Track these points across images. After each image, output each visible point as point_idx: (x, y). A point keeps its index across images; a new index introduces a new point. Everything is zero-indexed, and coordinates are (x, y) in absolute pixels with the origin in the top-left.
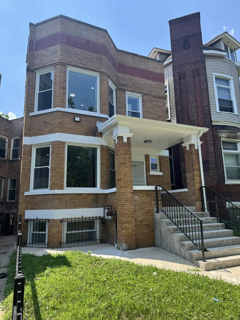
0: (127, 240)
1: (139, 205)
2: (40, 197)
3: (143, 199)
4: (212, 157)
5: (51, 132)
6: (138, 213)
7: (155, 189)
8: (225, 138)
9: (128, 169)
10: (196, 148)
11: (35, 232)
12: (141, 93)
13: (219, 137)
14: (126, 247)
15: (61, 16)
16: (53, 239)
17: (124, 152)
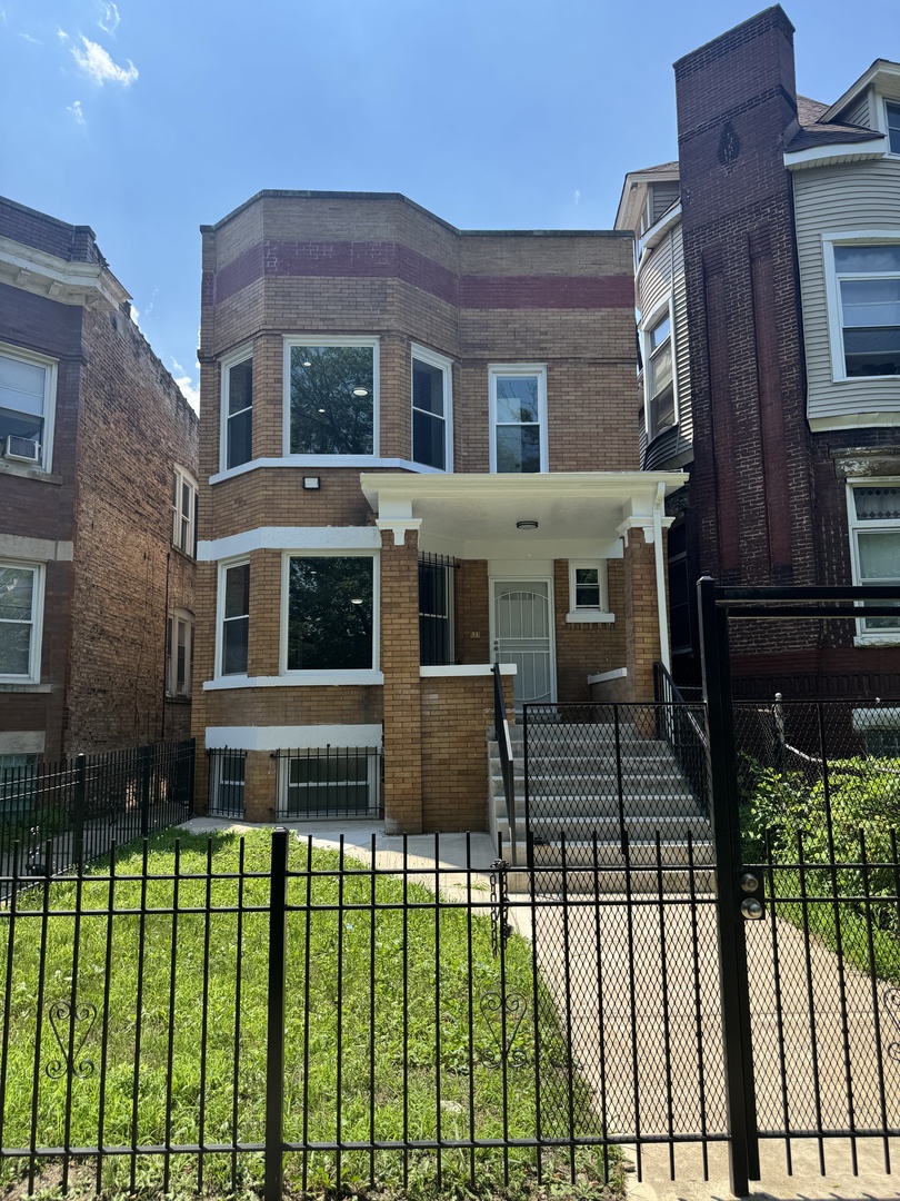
0: (398, 809)
1: (441, 718)
2: (232, 695)
3: (455, 701)
4: (806, 551)
5: (250, 525)
6: (436, 740)
7: (492, 673)
8: (865, 475)
9: (407, 621)
10: (648, 540)
11: (227, 782)
12: (541, 360)
13: (838, 474)
14: (394, 827)
15: (265, 194)
16: (254, 799)
17: (394, 574)
